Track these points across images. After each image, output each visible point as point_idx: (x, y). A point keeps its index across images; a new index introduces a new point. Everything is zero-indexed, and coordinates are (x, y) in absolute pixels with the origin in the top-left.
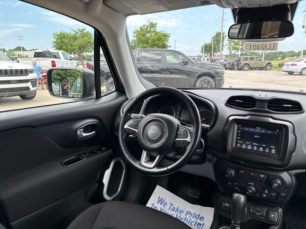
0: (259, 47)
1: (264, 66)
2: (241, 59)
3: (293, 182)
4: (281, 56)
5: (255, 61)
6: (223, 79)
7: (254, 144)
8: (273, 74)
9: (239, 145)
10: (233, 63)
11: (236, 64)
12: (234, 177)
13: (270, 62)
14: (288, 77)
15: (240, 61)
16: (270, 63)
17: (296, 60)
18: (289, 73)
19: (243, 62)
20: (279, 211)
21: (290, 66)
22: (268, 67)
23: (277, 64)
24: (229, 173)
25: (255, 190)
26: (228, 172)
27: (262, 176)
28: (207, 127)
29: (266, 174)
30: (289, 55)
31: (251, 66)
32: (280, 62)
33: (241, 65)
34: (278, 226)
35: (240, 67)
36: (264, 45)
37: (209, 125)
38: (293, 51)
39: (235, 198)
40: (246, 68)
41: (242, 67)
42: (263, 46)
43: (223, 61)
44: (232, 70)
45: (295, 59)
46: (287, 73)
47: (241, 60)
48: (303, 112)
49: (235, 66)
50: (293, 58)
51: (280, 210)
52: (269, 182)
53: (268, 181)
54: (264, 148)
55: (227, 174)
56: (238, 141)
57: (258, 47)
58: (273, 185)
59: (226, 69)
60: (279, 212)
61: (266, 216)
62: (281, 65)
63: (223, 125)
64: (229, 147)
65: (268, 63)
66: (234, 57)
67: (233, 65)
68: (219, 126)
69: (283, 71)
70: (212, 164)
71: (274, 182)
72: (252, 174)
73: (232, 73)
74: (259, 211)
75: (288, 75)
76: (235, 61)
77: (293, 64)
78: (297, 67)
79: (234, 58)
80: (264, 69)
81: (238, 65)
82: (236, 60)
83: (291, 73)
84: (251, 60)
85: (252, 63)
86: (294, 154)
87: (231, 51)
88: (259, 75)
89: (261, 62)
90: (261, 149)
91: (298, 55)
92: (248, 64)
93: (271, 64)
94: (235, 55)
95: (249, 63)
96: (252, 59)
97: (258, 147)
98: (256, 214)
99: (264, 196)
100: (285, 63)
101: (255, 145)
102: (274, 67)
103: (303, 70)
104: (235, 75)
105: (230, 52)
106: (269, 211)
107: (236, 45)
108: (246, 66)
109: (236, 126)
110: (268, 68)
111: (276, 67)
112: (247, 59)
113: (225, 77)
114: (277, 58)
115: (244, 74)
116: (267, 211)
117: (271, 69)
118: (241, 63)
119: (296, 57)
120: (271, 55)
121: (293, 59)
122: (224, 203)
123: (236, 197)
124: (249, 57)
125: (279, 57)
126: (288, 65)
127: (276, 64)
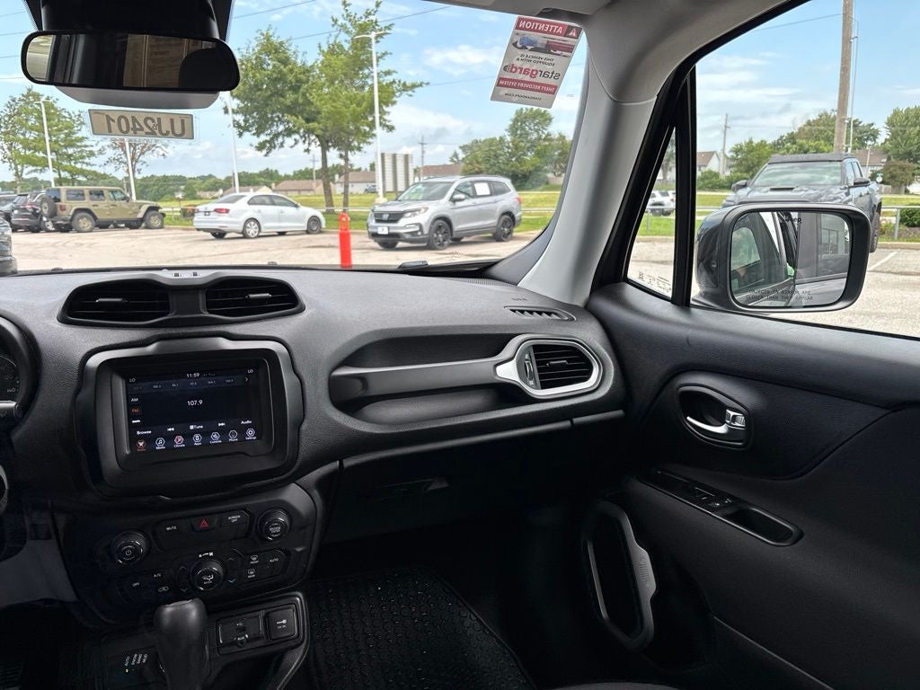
0: (137, 126)
1: (140, 215)
2: (60, 195)
3: (317, 504)
4: (182, 187)
5: (111, 202)
6: (11, 261)
7: (192, 427)
8: (173, 239)
9: (141, 444)
10: (35, 210)
11: (45, 211)
12: (148, 553)
13: (154, 204)
14: (215, 247)
15: (59, 200)
16: (156, 208)
17: (225, 197)
18: (214, 235)
19: (71, 206)
20: (297, 602)
21: (214, 215)
22: (152, 218)
23: (176, 212)
24: (125, 550)
25: (221, 571)
26: (121, 548)
27: (234, 518)
28: (9, 410)
29: (245, 510)
30: (203, 186)
31: (101, 217)
32: (184, 204)
33: (64, 213)
34: (304, 645)
35: (64, 220)
36: (153, 121)
37: (13, 400)
38: (210, 176)
39: (166, 621)
40: (85, 223)
41: (71, 220)
42: (149, 122)
44: (37, 231)
45: (222, 196)
46: (209, 235)
47: (63, 196)
48: (302, 309)
49: (45, 219)
50: (216, 194)
51: (299, 598)
52: (255, 531)
53: (254, 529)
54: (223, 432)
55: (122, 554)
56: (138, 433)
57: (134, 125)
58: (269, 534)
59: (15, 229)
60: (295, 603)
61: (266, 633)
62: (188, 214)
63: (71, 391)
64: (110, 461)
65: (151, 209)
66: (33, 189)
67: (36, 215)
68: (52, 398)
69: (198, 230)
70: (53, 541)
71: (270, 523)
72: (204, 524)
73: (37, 241)
74: (243, 630)
75: (212, 240)
76: (41, 203)
77: (221, 209)
78: (230, 216)
79: (35, 191)
80: (143, 225)
81: (53, 215)
82: (44, 200)
83: (219, 235)
84: (96, 197)
85: (103, 208)
86: (304, 427)
87: (19, 167)
88: (132, 243)
89: (129, 204)
90: (216, 438)
91: (227, 184)
92: (87, 211)
93: (160, 210)
94: (36, 185)
95: (92, 209)
96: (99, 194)
97: (206, 434)
98: (235, 643)
99: (252, 574)
100: (198, 207)
101: (195, 429)
102: (170, 219)
103: (248, 225)
104: (53, 249)
105: (17, 173)
106: (270, 615)
107: (36, 151)
108: (82, 218)
109: (120, 385)
110: (155, 221)
111: (177, 218)
112: (80, 195)
113: (16, 254)
114: (173, 194)
115: (82, 245)
116: (266, 617)
117: (162, 223)
118: (63, 209)
119: (221, 191)
120: (154, 185)
121: (217, 198)
122: (128, 658)
123: (172, 614)
124: (86, 189)
125: (177, 190)
126: (207, 213)
127: (173, 212)
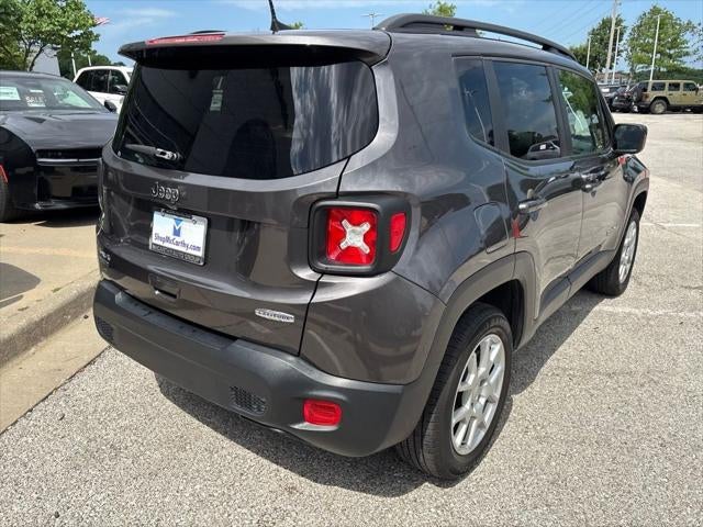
5: (683, 92)
19: (652, 95)
31: (673, 103)
33: (647, 100)
35: (645, 105)
40: (660, 107)
41: (650, 105)
43: (608, 90)
44: (627, 112)
47: (649, 88)
59: (614, 110)
81: (639, 100)
84: (673, 88)
87: (635, 64)
89: (698, 94)
92: (664, 99)
95: (668, 97)
96: (676, 86)
108: (658, 103)
112: (662, 87)
118: (647, 97)
124: (667, 82)
